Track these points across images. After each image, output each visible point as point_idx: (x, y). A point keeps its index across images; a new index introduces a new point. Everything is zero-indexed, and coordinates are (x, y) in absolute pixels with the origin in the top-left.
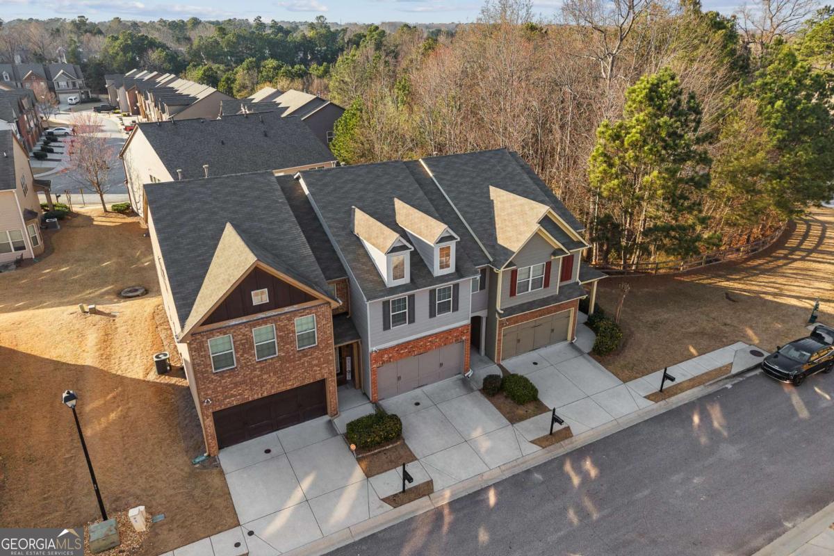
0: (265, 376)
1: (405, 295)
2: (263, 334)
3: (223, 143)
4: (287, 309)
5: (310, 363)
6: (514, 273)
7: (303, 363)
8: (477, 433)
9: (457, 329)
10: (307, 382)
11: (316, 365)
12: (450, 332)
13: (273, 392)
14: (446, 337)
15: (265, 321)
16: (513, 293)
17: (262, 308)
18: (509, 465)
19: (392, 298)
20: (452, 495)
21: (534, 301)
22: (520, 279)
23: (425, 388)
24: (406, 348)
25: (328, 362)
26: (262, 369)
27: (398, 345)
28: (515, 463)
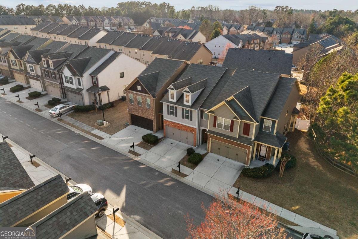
0: (139, 110)
1: (174, 105)
2: (140, 99)
3: (250, 59)
4: (144, 94)
5: (149, 113)
6: (215, 118)
7: (147, 112)
8: (168, 157)
9: (191, 127)
10: (148, 118)
11: (150, 114)
12: (188, 127)
13: (141, 116)
14: (187, 128)
15: (140, 95)
16: (215, 126)
17: (139, 91)
18: (158, 167)
19: (171, 105)
20: (139, 160)
21: (225, 135)
22: (218, 121)
23: (180, 143)
24: (174, 124)
25: (152, 115)
26: (139, 108)
27: (171, 122)
28: (159, 168)
